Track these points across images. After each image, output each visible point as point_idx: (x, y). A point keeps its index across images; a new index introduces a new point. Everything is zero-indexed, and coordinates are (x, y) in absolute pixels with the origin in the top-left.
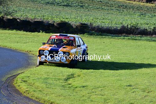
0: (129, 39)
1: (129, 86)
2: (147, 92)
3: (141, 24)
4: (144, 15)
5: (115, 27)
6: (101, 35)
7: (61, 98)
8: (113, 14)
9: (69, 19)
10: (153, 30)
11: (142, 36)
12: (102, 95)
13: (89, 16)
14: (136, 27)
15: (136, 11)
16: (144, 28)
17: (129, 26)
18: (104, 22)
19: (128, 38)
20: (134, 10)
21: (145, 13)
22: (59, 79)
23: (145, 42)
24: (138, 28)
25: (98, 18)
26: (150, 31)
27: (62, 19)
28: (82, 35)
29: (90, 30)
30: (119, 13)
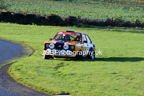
0: (114, 31)
1: (113, 74)
2: (131, 79)
3: (125, 17)
4: (127, 9)
5: (101, 20)
6: (88, 27)
7: (51, 85)
8: (99, 8)
9: (58, 13)
10: (136, 22)
11: (125, 28)
12: (89, 82)
13: (77, 10)
14: (121, 19)
15: (121, 5)
16: (127, 21)
17: (114, 19)
18: (91, 15)
19: (112, 29)
20: (118, 4)
21: (128, 7)
22: (50, 68)
23: (129, 33)
24: (122, 21)
25: (85, 12)
26: (133, 24)
27: (52, 13)
28: (70, 27)
29: (78, 22)
30: (105, 6)
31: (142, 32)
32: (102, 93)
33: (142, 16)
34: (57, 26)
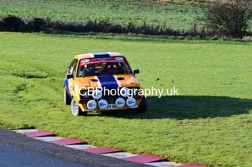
0: (98, 38)
3: (113, 19)
4: (116, 7)
5: (79, 23)
6: (61, 33)
7: (9, 115)
8: (76, 6)
9: (19, 13)
10: (129, 26)
11: (114, 34)
13: (46, 9)
14: (107, 22)
15: (107, 2)
16: (116, 24)
17: (98, 22)
18: (65, 17)
19: (96, 36)
21: (118, 5)
22: (7, 91)
23: (119, 42)
24: (109, 24)
25: (57, 12)
26: (125, 28)
27: (10, 13)
28: (36, 33)
29: (47, 27)
30: (85, 4)
31: (138, 39)
32: (81, 126)
33: (136, 18)
34: (17, 32)
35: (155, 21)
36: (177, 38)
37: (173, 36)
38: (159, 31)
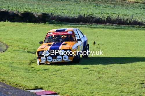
0: (86, 27)
1: (86, 68)
2: (102, 73)
3: (96, 14)
4: (98, 6)
5: (73, 17)
6: (61, 24)
7: (25, 80)
8: (71, 5)
9: (31, 10)
10: (107, 19)
11: (97, 24)
12: (62, 77)
13: (50, 7)
14: (92, 16)
15: (92, 2)
16: (98, 17)
17: (86, 16)
18: (63, 12)
19: (84, 26)
20: (90, 1)
21: (100, 4)
22: (23, 63)
23: (100, 29)
24: (93, 17)
25: (58, 9)
26: (104, 20)
27: (25, 10)
28: (43, 24)
29: (51, 19)
30: (77, 4)
31: (113, 28)
32: (74, 87)
33: (112, 13)
34: (30, 23)
35: (125, 15)
36: (141, 27)
37: (138, 26)
38: (128, 22)
